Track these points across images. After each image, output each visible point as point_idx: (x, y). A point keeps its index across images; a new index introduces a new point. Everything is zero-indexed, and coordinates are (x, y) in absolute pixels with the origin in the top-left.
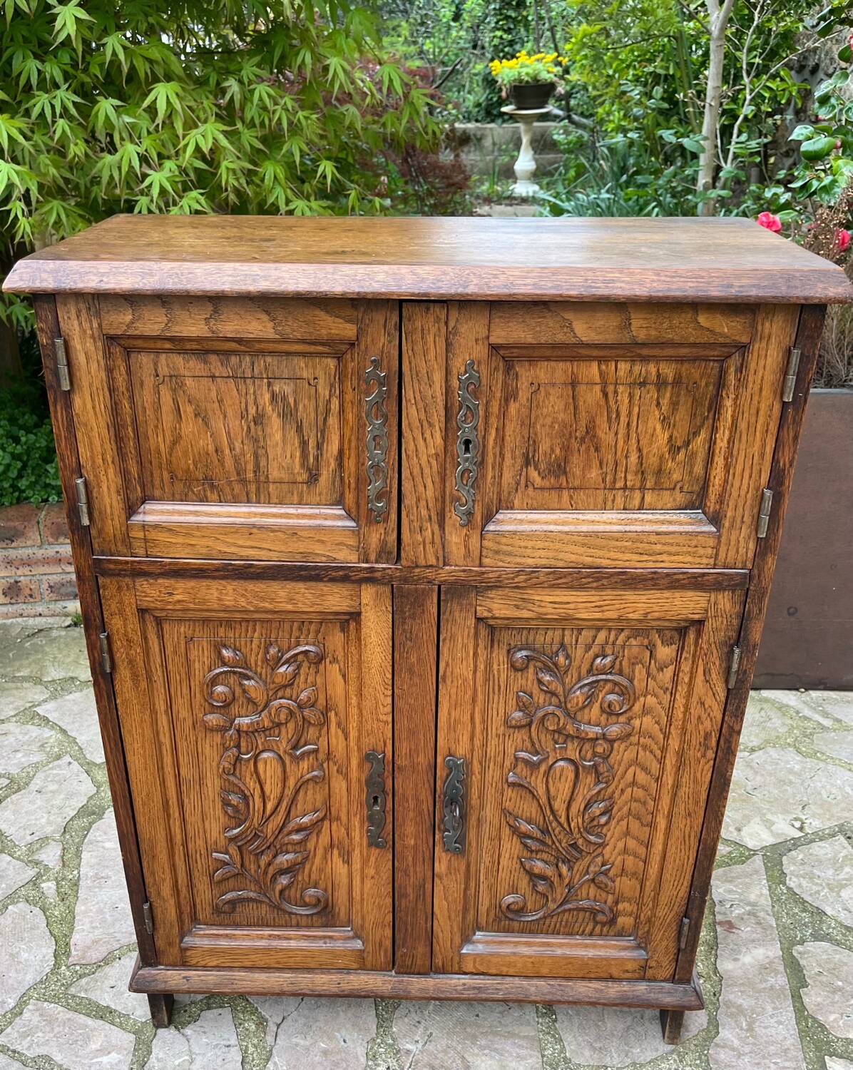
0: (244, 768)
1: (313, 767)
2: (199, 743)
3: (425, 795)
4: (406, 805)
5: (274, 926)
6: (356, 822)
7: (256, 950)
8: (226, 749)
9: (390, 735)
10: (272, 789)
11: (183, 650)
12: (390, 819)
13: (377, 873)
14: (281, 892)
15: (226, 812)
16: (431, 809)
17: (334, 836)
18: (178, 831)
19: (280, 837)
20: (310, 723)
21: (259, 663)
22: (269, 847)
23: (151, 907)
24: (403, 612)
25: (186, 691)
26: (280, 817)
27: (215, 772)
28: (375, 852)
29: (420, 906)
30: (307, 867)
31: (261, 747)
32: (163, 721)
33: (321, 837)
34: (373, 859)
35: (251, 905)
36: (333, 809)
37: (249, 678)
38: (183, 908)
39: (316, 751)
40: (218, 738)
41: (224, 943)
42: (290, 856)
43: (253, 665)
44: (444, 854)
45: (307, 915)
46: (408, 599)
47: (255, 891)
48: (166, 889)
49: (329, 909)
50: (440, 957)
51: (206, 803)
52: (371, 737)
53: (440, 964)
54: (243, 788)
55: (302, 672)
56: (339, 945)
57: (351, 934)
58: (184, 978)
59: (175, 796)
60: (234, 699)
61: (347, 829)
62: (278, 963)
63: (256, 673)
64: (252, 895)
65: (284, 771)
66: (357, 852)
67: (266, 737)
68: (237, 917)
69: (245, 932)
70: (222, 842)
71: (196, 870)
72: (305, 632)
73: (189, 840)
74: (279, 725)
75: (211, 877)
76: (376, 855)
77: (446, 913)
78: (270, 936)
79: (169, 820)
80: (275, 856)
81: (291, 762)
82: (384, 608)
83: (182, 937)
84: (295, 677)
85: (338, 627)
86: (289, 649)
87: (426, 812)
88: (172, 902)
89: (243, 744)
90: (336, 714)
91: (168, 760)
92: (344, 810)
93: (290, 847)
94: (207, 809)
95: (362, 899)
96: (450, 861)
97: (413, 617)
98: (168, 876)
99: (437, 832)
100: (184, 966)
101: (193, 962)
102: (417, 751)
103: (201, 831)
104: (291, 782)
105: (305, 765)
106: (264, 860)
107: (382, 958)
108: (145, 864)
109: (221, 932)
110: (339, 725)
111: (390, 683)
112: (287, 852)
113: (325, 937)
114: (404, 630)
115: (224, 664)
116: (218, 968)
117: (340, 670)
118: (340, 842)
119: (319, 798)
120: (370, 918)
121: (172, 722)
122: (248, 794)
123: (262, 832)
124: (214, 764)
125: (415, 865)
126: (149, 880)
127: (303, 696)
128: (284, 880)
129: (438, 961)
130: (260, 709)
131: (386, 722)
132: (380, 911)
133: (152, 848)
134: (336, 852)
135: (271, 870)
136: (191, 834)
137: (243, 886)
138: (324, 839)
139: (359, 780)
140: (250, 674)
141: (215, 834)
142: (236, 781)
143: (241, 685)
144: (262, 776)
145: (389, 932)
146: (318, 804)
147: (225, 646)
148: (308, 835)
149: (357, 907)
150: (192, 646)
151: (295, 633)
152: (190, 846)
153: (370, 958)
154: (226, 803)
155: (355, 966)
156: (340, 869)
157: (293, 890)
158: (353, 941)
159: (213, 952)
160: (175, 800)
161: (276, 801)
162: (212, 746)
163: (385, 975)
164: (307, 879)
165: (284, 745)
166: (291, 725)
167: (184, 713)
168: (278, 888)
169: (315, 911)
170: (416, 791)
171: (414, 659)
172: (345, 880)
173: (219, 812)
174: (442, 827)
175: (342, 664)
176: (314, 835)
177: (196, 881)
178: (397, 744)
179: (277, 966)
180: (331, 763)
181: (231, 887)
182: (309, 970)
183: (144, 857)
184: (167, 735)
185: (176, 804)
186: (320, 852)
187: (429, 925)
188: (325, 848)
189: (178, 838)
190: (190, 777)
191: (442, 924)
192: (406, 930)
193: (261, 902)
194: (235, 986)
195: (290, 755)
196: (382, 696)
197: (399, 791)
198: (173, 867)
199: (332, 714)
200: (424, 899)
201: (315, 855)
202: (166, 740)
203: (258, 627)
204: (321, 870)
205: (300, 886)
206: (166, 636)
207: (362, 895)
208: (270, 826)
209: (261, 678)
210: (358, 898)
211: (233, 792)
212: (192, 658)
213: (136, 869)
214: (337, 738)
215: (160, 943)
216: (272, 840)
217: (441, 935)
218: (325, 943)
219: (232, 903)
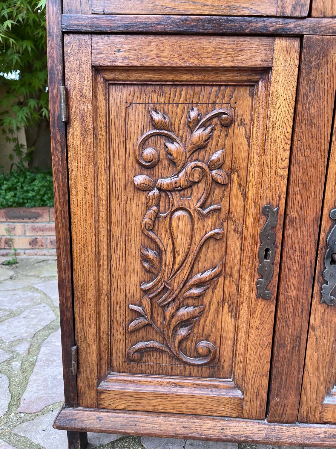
0: (161, 225)
1: (215, 225)
2: (128, 203)
3: (310, 247)
4: (293, 257)
5: (172, 375)
6: (246, 277)
7: (156, 395)
8: (149, 208)
9: (285, 189)
10: (181, 244)
11: (124, 115)
12: (277, 272)
13: (261, 324)
14: (180, 342)
15: (144, 267)
16: (314, 261)
17: (226, 291)
18: (105, 281)
19: (183, 291)
20: (217, 183)
21: (182, 127)
22: (173, 300)
23: (77, 349)
24: (309, 62)
25: (122, 153)
26: (185, 272)
27: (138, 230)
28: (261, 303)
29: (295, 357)
30: (202, 320)
31: (176, 205)
32: (103, 177)
33: (216, 292)
34: (259, 310)
35: (155, 354)
36: (227, 266)
37: (172, 140)
38: (103, 354)
39: (219, 210)
40: (142, 197)
41: (131, 388)
42: (190, 309)
43: (177, 129)
44: (319, 306)
45: (198, 365)
46: (315, 49)
47: (159, 342)
48: (91, 336)
49: (216, 361)
50: (306, 407)
51: (128, 258)
52: (269, 190)
53: (305, 414)
54: (159, 243)
55: (215, 134)
56: (223, 393)
57: (233, 384)
58: (98, 418)
59: (105, 249)
60: (159, 161)
61: (238, 286)
62: (173, 408)
63: (178, 136)
64: (157, 345)
65: (192, 229)
66: (245, 305)
67: (181, 197)
68: (143, 365)
69: (149, 379)
70: (138, 294)
71: (115, 320)
72: (220, 97)
73: (112, 292)
74: (192, 184)
75: (126, 327)
76: (262, 306)
77: (316, 365)
78: (168, 383)
79: (99, 271)
80: (178, 309)
81: (199, 220)
82: (292, 62)
83: (100, 379)
84: (209, 139)
85: (248, 92)
86: (207, 113)
87: (309, 264)
88: (94, 346)
89: (162, 204)
90: (239, 176)
91: (103, 215)
92: (237, 267)
93: (190, 301)
94: (129, 265)
95: (246, 350)
96: (324, 313)
97: (318, 67)
98: (93, 321)
99: (316, 284)
100: (98, 408)
101: (106, 405)
102: (307, 203)
103: (123, 284)
104: (197, 239)
105: (209, 222)
106: (170, 311)
107: (258, 407)
108: (76, 310)
109: (130, 378)
110: (240, 185)
111: (290, 137)
112: (188, 306)
113: (211, 386)
114: (309, 81)
115: (155, 126)
116: (124, 410)
117: (246, 134)
118: (230, 298)
119: (217, 255)
120: (251, 368)
121: (109, 181)
122: (162, 248)
123: (170, 285)
124: (138, 222)
125: (294, 315)
126: (78, 325)
127: (214, 157)
128: (183, 332)
129: (304, 412)
130: (178, 169)
131: (282, 177)
132: (260, 360)
133: (83, 295)
134: (226, 307)
135: (174, 322)
136: (114, 286)
137: (150, 337)
138: (218, 295)
139: (253, 236)
140: (174, 136)
141: (133, 288)
142: (154, 237)
143: (166, 147)
144: (175, 232)
145: (265, 382)
146: (216, 261)
147: (156, 111)
148: (205, 290)
149: (240, 357)
150: (130, 111)
151: (213, 98)
152: (113, 298)
153: (247, 407)
154: (145, 258)
155: (235, 414)
156: (228, 322)
157: (189, 342)
158: (234, 391)
159: (123, 395)
160: (105, 253)
161: (184, 256)
162: (137, 205)
163: (259, 423)
164: (201, 332)
165: (194, 203)
166: (202, 185)
167: (118, 174)
168: (178, 338)
169: (206, 361)
170: (303, 243)
171: (314, 110)
172: (231, 334)
173: (138, 268)
174: (321, 279)
175: (248, 127)
176: (210, 290)
177: (114, 331)
178: (291, 196)
179: (171, 411)
180: (230, 223)
181: (141, 337)
182: (198, 416)
183: (76, 303)
184: (105, 191)
185: (105, 256)
186: (213, 306)
187: (301, 376)
188: (218, 303)
189: (105, 289)
190: (118, 234)
191: (311, 375)
192: (281, 379)
193: (163, 352)
194: (137, 428)
195: (199, 212)
196: (282, 150)
197: (288, 243)
198: (98, 314)
199: (235, 176)
200: (299, 350)
201: (209, 309)
202: (103, 196)
203: (183, 92)
204: (213, 323)
205: (195, 338)
206: (112, 101)
207: (246, 345)
208: (177, 280)
209: (181, 141)
210: (242, 349)
211: (151, 248)
212: (129, 122)
213: (69, 315)
214: (237, 199)
215: (82, 386)
216: (177, 293)
217: (309, 385)
218: (212, 391)
219: (141, 351)
